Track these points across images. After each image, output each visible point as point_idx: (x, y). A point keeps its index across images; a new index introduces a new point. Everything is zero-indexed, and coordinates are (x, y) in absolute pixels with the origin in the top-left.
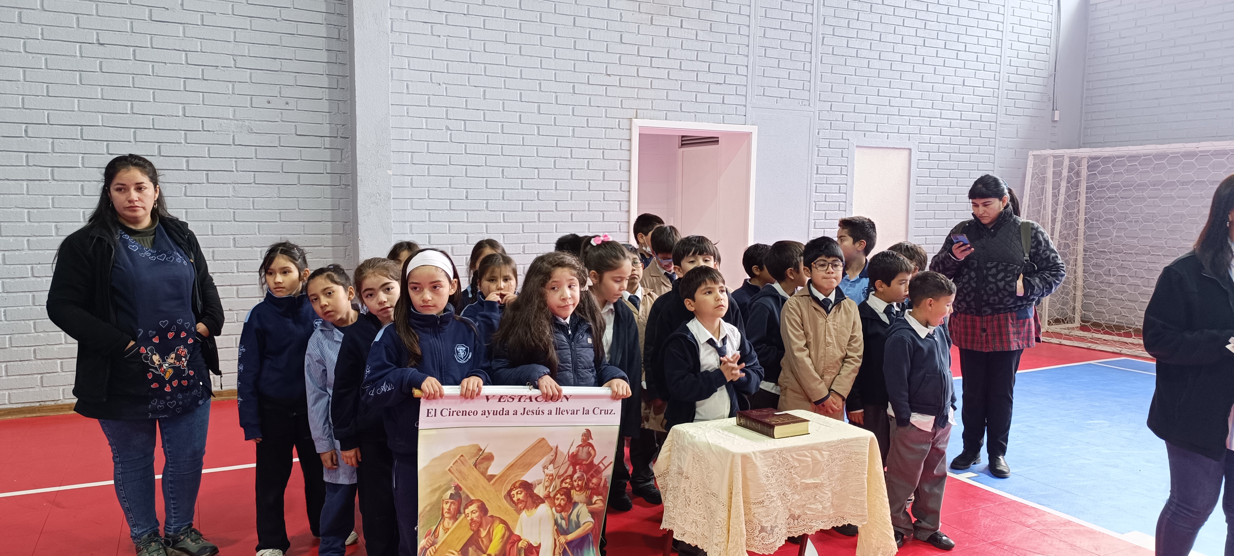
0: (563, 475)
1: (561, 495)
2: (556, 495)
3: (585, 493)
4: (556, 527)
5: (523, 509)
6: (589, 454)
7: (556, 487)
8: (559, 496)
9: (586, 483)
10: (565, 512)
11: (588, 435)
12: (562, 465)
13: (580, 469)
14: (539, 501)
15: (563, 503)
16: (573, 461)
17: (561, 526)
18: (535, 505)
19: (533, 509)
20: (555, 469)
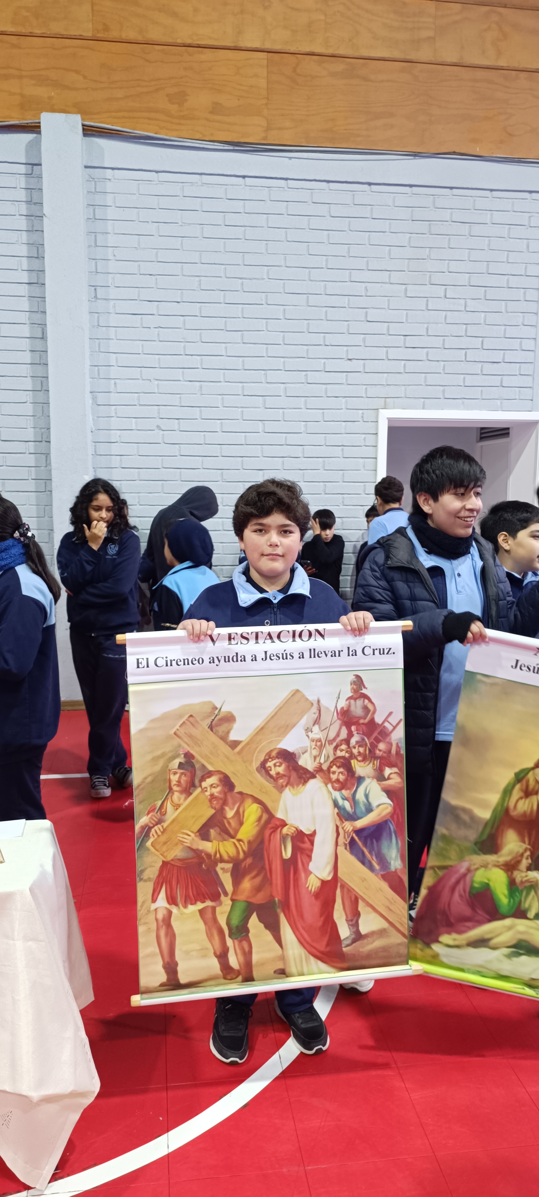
0: (334, 739)
1: (339, 767)
2: (330, 767)
3: (371, 765)
4: (336, 810)
5: (286, 786)
6: (366, 708)
7: (328, 757)
8: (334, 768)
9: (370, 750)
10: (346, 789)
11: (358, 682)
12: (330, 725)
13: (357, 730)
14: (308, 776)
15: (342, 778)
16: (345, 719)
17: (344, 809)
18: (303, 781)
19: (301, 786)
20: (322, 731)
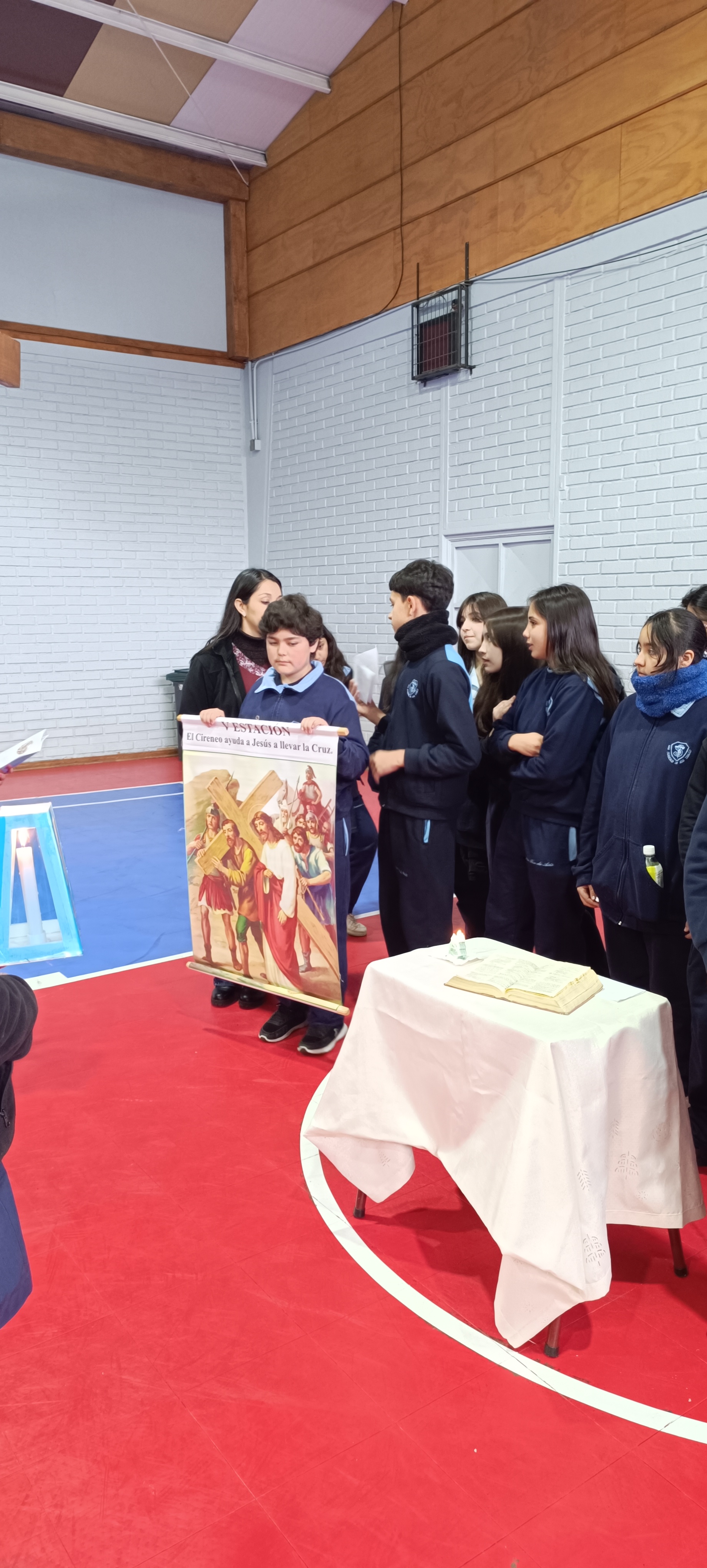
0: (296, 813)
1: (299, 835)
2: (293, 833)
3: (319, 838)
4: (296, 867)
5: (266, 840)
6: (315, 793)
7: (292, 825)
8: (296, 835)
9: (319, 826)
10: (302, 853)
11: (310, 773)
12: (294, 801)
13: (310, 809)
14: (279, 836)
15: (301, 843)
16: (303, 799)
17: (302, 867)
18: (276, 839)
19: (275, 842)
20: (288, 805)
